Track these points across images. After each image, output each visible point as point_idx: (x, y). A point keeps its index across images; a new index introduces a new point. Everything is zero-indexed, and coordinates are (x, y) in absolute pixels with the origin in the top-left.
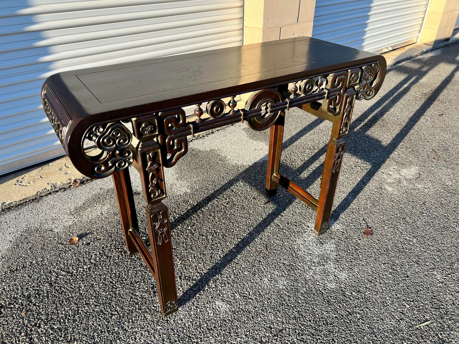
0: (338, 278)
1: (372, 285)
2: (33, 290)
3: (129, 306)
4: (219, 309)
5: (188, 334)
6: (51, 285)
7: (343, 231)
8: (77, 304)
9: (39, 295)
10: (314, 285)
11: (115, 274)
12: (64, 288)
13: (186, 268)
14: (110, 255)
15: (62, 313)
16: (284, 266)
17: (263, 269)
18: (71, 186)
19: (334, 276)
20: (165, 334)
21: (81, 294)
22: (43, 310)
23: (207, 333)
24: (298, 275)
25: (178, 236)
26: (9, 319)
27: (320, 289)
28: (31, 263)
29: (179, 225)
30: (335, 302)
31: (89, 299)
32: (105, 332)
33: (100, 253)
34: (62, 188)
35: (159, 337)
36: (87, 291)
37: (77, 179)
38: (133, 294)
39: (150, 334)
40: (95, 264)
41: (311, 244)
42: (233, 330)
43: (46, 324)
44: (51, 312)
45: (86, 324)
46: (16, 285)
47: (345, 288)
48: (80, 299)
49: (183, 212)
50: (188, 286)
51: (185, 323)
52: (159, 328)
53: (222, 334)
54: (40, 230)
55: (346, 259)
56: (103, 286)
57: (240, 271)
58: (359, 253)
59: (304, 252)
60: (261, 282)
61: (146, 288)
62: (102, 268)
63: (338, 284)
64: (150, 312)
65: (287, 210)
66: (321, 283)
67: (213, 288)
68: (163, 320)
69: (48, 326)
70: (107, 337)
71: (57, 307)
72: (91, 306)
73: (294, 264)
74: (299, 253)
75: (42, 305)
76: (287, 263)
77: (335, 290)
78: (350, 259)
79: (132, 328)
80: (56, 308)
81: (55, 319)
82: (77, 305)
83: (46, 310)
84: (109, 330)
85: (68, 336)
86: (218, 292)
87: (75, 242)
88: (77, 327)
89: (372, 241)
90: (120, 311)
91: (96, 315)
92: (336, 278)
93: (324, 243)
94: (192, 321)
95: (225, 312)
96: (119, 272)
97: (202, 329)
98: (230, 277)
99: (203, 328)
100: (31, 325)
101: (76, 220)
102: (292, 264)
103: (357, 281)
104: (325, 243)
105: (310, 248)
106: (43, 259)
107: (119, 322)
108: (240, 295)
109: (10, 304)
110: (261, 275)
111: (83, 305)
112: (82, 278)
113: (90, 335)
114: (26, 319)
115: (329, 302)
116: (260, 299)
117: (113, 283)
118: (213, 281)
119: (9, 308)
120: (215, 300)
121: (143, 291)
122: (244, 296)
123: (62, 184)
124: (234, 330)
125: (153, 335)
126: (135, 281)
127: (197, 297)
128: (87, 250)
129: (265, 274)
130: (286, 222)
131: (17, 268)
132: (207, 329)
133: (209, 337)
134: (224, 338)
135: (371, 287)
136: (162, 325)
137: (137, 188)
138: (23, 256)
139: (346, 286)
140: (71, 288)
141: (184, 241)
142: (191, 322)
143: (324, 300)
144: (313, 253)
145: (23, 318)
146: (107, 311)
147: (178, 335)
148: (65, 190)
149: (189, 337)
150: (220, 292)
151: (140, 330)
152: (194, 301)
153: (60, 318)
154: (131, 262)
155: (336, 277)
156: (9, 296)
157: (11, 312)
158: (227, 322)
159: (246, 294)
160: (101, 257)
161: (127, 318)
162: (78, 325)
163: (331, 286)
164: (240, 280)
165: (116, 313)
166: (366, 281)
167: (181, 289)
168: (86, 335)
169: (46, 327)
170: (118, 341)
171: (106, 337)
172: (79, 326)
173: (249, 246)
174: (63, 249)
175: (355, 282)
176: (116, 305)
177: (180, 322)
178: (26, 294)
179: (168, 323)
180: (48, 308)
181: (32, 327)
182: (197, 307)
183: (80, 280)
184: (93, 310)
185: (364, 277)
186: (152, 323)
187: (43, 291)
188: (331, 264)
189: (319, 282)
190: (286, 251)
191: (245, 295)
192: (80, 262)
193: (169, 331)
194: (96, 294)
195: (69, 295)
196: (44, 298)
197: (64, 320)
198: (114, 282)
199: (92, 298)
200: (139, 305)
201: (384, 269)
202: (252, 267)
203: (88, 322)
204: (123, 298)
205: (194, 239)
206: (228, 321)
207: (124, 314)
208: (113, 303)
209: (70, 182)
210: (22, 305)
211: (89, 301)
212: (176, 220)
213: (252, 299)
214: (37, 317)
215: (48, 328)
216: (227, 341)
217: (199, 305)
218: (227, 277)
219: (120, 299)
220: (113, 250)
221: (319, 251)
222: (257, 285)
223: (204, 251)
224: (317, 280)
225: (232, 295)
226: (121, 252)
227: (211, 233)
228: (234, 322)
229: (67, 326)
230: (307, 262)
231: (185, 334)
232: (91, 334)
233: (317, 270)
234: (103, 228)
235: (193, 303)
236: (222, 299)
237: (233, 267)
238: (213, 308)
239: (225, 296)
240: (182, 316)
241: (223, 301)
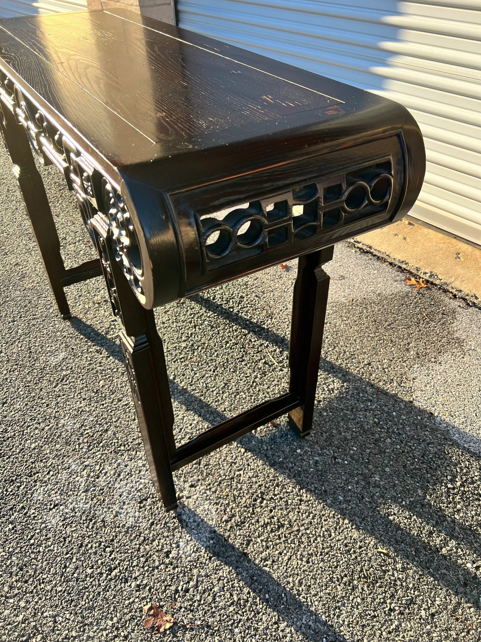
0: (51, 509)
1: (15, 568)
7: (171, 556)
10: (50, 465)
16: (101, 430)
17: (104, 402)
19: (57, 502)
24: (77, 447)
27: (40, 474)
30: (7, 491)
41: (142, 481)
47: (25, 514)
50: (99, 328)
55: (89, 537)
57: (107, 377)
58: (99, 571)
59: (126, 466)
60: (79, 398)
63: (39, 506)
65: (249, 454)
66: (49, 479)
73: (101, 445)
74: (126, 456)
76: (106, 435)
77: (29, 496)
78: (87, 545)
86: (80, 354)
89: (128, 617)
92: (52, 506)
93: (142, 505)
102: (101, 442)
103: (32, 541)
104: (140, 508)
105: (133, 477)
110: (92, 399)
115: (11, 482)
116: (52, 395)
118: (100, 349)
120: (68, 351)
122: (63, 379)
124: (18, 369)
125: (44, 308)
127: (79, 336)
129: (92, 405)
132: (31, 345)
133: (20, 348)
134: (13, 360)
135: (10, 564)
136: (53, 313)
139: (30, 517)
143: (17, 476)
144: (119, 479)
147: (36, 325)
150: (79, 356)
155: (55, 506)
163: (39, 491)
166: (25, 559)
167: (97, 323)
169: (84, 247)
175: (32, 537)
177: (51, 325)
179: (54, 316)
185: (36, 559)
188: (86, 506)
189: (52, 476)
190: (135, 437)
201: (42, 614)
202: (111, 390)
206: (33, 363)
213: (55, 388)
216: (9, 363)
217: (67, 338)
218: (100, 363)
221: (121, 490)
222: (76, 394)
224: (58, 473)
225: (70, 367)
230: (100, 466)
233: (79, 478)
235: (71, 334)
236: (67, 357)
237: (118, 369)
238: (57, 350)
239: (71, 361)
240: (57, 326)
241: (63, 359)
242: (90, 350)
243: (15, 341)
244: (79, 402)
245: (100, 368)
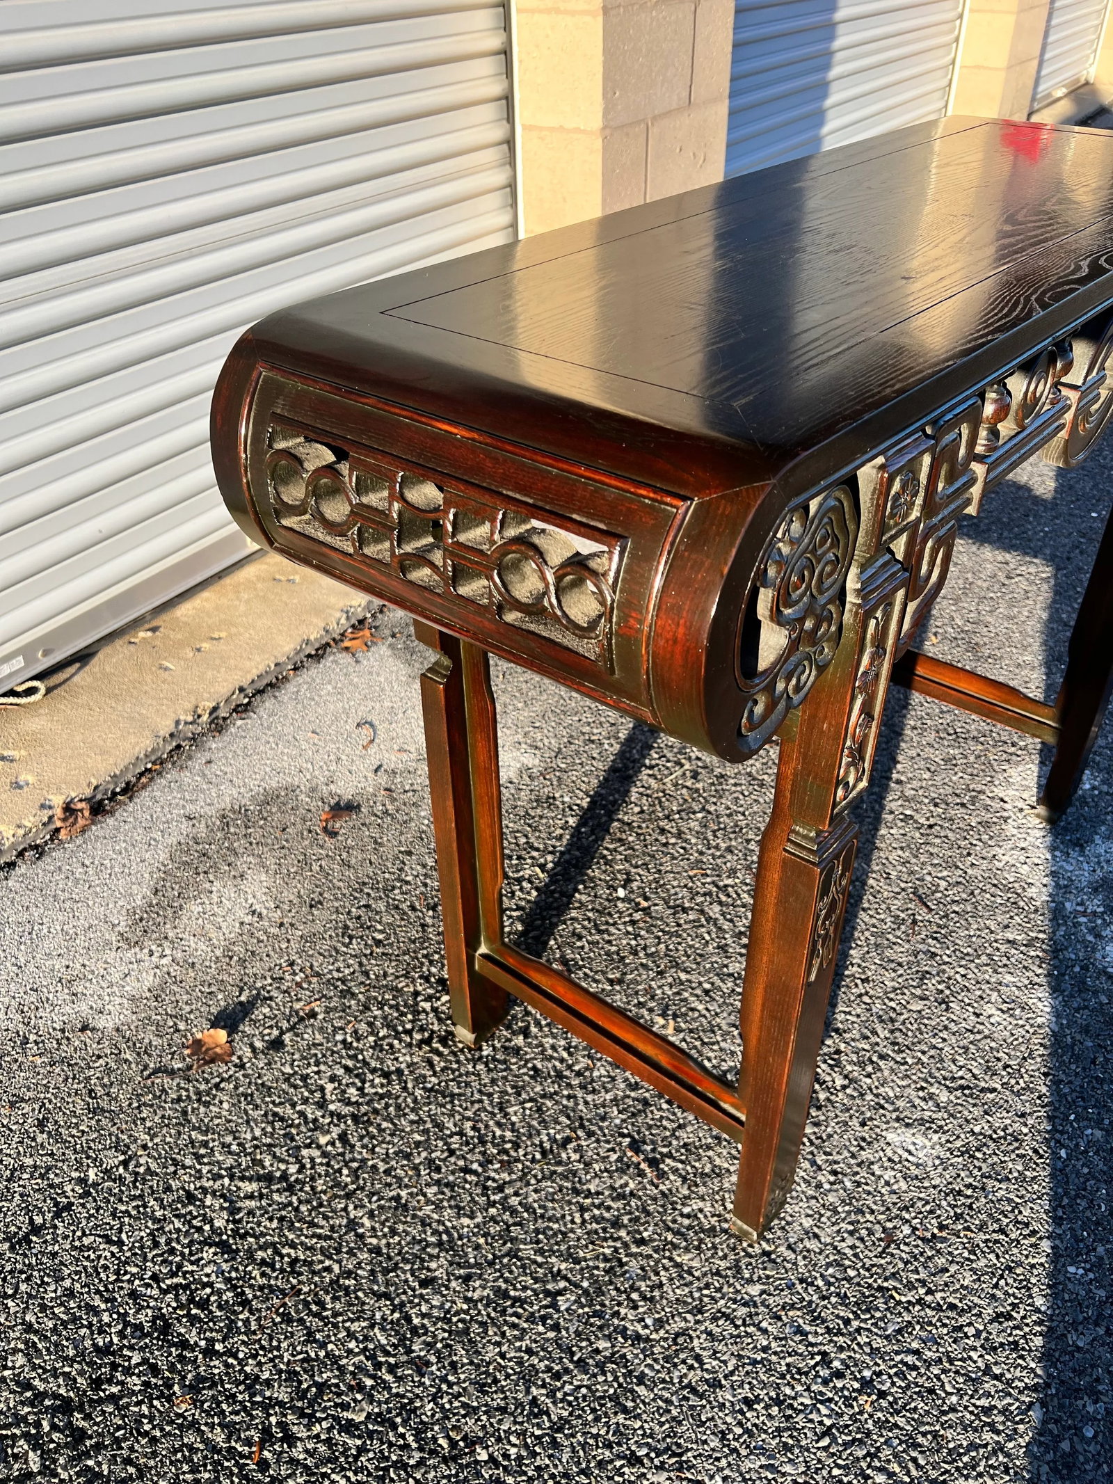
2: (165, 1292)
3: (593, 1243)
4: (910, 1158)
5: (870, 1281)
6: (224, 1247)
8: (386, 1296)
9: (204, 1304)
11: (461, 1133)
12: (293, 1245)
13: (704, 1043)
14: (390, 1065)
15: (350, 1352)
16: (1016, 949)
18: (58, 830)
20: (792, 1306)
21: (376, 1251)
22: (260, 1364)
23: (929, 1258)
25: (600, 932)
26: (132, 1449)
28: (82, 1181)
29: (577, 890)
31: (423, 1260)
32: (567, 1371)
33: (346, 1068)
34: (25, 850)
35: (780, 1324)
36: (393, 1232)
37: (72, 799)
38: (576, 1192)
39: (739, 1322)
40: (355, 1118)
41: (1048, 856)
42: (1006, 1216)
43: (312, 1420)
44: (303, 1360)
45: (471, 1363)
46: (70, 1293)
48: (386, 1271)
49: (560, 838)
51: (832, 1244)
52: (755, 1290)
53: (982, 1245)
54: (32, 1037)
56: (443, 1193)
57: (893, 1004)
59: (1045, 886)
60: (983, 1024)
61: (614, 1157)
62: (395, 1125)
64: (686, 1240)
65: (900, 758)
67: (844, 1087)
68: (749, 1255)
69: (325, 1425)
70: (588, 1387)
71: (310, 1333)
72: (448, 1288)
73: (1041, 936)
74: (1032, 892)
75: (243, 1342)
76: (1020, 938)
79: (659, 1323)
80: (310, 1337)
81: (337, 1386)
82: (392, 1300)
83: (271, 1360)
84: (580, 1360)
85: (434, 1439)
86: (869, 1097)
87: (218, 1050)
88: (444, 1387)
90: (571, 1270)
91: (488, 1315)
93: (1081, 842)
94: (851, 1228)
95: (937, 1162)
96: (469, 1124)
97: (902, 1247)
98: (874, 1033)
99: (907, 1244)
100: (248, 1442)
101: (164, 961)
102: (1037, 938)
104: (1086, 842)
105: (1053, 869)
106: (124, 1153)
107: (598, 1314)
108: (947, 1087)
109: (96, 1384)
110: (967, 1001)
111: (414, 1290)
112: (337, 1184)
113: (519, 1405)
114: (212, 1427)
116: (1017, 1083)
117: (475, 1173)
118: (825, 1062)
119: (100, 1401)
120: (878, 1130)
121: (606, 1170)
122: (962, 1088)
123: (21, 832)
124: (1011, 1216)
125: (754, 1325)
126: (553, 1140)
127: (813, 1137)
128: (288, 1070)
129: (978, 993)
130: (926, 801)
131: (31, 1221)
132: (920, 1242)
133: (948, 1271)
134: (998, 1257)
136: (760, 1278)
137: (332, 787)
138: (29, 1161)
140: (319, 1237)
141: (633, 943)
142: (851, 1233)
144: (1075, 884)
145: (194, 1424)
146: (525, 1288)
147: (838, 1295)
148: (41, 854)
149: (880, 1289)
150: (877, 1096)
151: (697, 1322)
152: (812, 1153)
153: (352, 1373)
154: (490, 1070)
156: (71, 1352)
157: (123, 1417)
158: (968, 1197)
159: (962, 1078)
160: (363, 1082)
161: (617, 1289)
162: (444, 1379)
164: (910, 1034)
165: (562, 1284)
168: (503, 1410)
169: (317, 1429)
170: (641, 1390)
171: (584, 1391)
172: (450, 1378)
173: (864, 910)
174: (187, 1090)
176: (540, 1252)
177: (813, 1245)
178: (144, 1317)
179: (774, 1261)
180: (278, 1348)
181: (261, 1450)
182: (835, 1173)
183: (336, 1196)
184: (467, 1300)
186: (721, 1280)
187: (211, 1285)
190: (988, 896)
191: (963, 1082)
192: (291, 1126)
193: (798, 1293)
194: (435, 1232)
195: (328, 1269)
196: (235, 1313)
197: (374, 1377)
198: (475, 1166)
199: (431, 1256)
200: (626, 1226)
202: (921, 979)
203: (478, 1353)
204: (550, 1219)
205: (662, 931)
206: (969, 1192)
207: (594, 1281)
208: (527, 1251)
209: (51, 818)
210: (155, 1370)
211: (429, 1270)
212: (556, 874)
213: (994, 1090)
214: (253, 1403)
215: (329, 1430)
216: (1013, 1261)
217: (836, 1162)
218: (865, 1037)
219: (541, 1224)
220: (391, 1046)
221: (1086, 873)
222: (979, 1037)
223: (726, 966)
225: (921, 1094)
226: (428, 1042)
227: (705, 895)
228: (989, 1188)
229: (403, 1396)
230: (1076, 917)
231: (859, 1284)
232: (520, 1396)
234: (297, 968)
235: (813, 1163)
236: (898, 1119)
237: (860, 995)
238: (890, 1160)
239: (901, 1104)
240: (808, 1223)
241: (907, 1125)
242: (839, 1082)
243: (939, 1308)
244: (992, 1020)
245: (879, 1031)
